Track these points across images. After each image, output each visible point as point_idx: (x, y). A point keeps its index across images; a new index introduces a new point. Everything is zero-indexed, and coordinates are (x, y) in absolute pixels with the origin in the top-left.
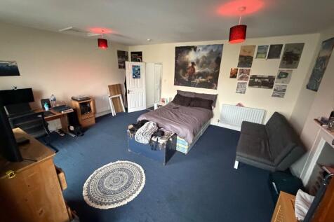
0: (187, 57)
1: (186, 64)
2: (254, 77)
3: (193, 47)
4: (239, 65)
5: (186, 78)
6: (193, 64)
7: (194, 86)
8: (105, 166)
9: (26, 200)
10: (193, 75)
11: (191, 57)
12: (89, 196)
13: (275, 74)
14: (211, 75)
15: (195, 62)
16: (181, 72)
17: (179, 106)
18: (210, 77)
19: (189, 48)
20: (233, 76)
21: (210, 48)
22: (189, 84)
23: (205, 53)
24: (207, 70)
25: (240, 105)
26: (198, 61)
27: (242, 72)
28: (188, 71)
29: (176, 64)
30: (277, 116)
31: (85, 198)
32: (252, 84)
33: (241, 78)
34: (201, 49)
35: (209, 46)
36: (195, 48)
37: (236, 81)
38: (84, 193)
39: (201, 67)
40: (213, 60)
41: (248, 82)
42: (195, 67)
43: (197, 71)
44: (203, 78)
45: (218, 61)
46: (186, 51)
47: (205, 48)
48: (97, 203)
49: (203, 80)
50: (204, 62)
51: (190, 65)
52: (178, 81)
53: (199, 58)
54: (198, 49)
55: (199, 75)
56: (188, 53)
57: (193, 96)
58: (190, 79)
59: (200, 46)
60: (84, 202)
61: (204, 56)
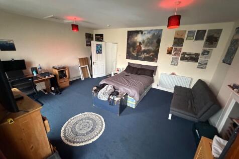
0: (136, 38)
1: (135, 43)
2: (184, 54)
3: (140, 31)
4: (174, 45)
5: (135, 54)
6: (140, 43)
7: (141, 60)
8: (76, 116)
9: (22, 139)
11: (139, 38)
12: (65, 136)
13: (200, 52)
14: (153, 52)
15: (142, 42)
16: (131, 49)
17: (129, 74)
18: (152, 54)
19: (137, 32)
21: (153, 32)
22: (137, 58)
23: (149, 36)
24: (150, 48)
25: (173, 74)
26: (144, 42)
27: (176, 49)
28: (136, 49)
29: (128, 44)
31: (63, 138)
32: (183, 59)
33: (175, 54)
34: (146, 32)
35: (152, 30)
36: (142, 32)
37: (171, 57)
38: (62, 134)
39: (146, 46)
40: (155, 41)
41: (180, 57)
42: (142, 46)
43: (143, 49)
44: (147, 54)
45: (159, 42)
46: (135, 34)
47: (149, 32)
48: (71, 141)
49: (147, 55)
50: (148, 42)
51: (138, 44)
52: (129, 56)
53: (145, 39)
54: (144, 33)
55: (145, 51)
56: (136, 36)
57: (140, 67)
58: (138, 55)
59: (146, 30)
60: (61, 141)
61: (148, 38)
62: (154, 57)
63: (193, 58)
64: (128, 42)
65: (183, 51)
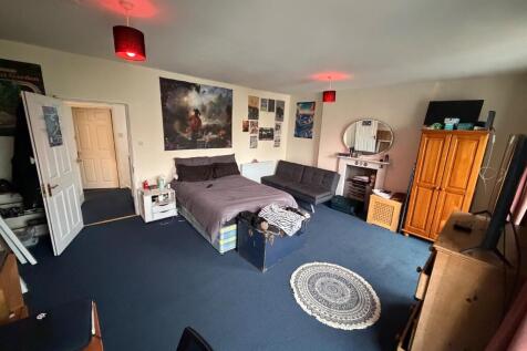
0: (185, 99)
1: (184, 111)
2: (262, 130)
3: (194, 85)
4: (249, 118)
5: (187, 136)
6: (197, 111)
7: (203, 147)
10: (197, 130)
11: (193, 100)
13: (273, 127)
14: (224, 129)
16: (177, 125)
17: (212, 182)
18: (222, 132)
19: (188, 86)
20: (246, 130)
21: (220, 92)
22: (193, 145)
23: (213, 98)
24: (218, 121)
25: (255, 161)
26: (204, 109)
27: (253, 124)
28: (189, 123)
29: (165, 110)
30: (281, 163)
32: (261, 137)
33: (253, 131)
34: (206, 90)
35: (216, 88)
36: (198, 88)
37: (248, 135)
39: (209, 117)
40: (224, 109)
41: (258, 135)
42: (201, 117)
43: (204, 123)
44: (214, 133)
45: (229, 110)
46: (183, 90)
47: (213, 90)
49: (215, 136)
50: (213, 111)
51: (193, 113)
52: (172, 141)
53: (205, 103)
54: (202, 90)
55: (208, 129)
56: (186, 94)
57: (207, 163)
58: (195, 137)
59: (206, 86)
61: (211, 102)
62: (225, 141)
63: (267, 135)
64: (163, 105)
65: (260, 126)
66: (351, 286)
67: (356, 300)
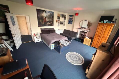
0: (43, 14)
1: (42, 17)
2: (60, 22)
4: (58, 19)
5: (43, 23)
6: (45, 17)
10: (46, 22)
13: (63, 21)
15: (46, 17)
16: (41, 21)
17: (49, 34)
18: (51, 22)
19: (43, 11)
20: (57, 22)
22: (45, 25)
23: (49, 14)
24: (50, 20)
25: (59, 29)
26: (47, 17)
28: (44, 20)
32: (60, 24)
33: (58, 22)
36: (45, 11)
37: (57, 23)
39: (48, 19)
40: (52, 17)
42: (46, 19)
43: (47, 20)
44: (49, 23)
45: (53, 17)
47: (49, 12)
49: (50, 23)
50: (49, 17)
51: (44, 18)
52: (40, 25)
53: (47, 15)
54: (46, 12)
55: (48, 22)
58: (45, 23)
61: (49, 15)
62: (52, 25)
63: (62, 23)
64: (37, 16)
65: (60, 21)
66: (78, 57)
67: (79, 60)
